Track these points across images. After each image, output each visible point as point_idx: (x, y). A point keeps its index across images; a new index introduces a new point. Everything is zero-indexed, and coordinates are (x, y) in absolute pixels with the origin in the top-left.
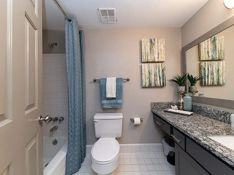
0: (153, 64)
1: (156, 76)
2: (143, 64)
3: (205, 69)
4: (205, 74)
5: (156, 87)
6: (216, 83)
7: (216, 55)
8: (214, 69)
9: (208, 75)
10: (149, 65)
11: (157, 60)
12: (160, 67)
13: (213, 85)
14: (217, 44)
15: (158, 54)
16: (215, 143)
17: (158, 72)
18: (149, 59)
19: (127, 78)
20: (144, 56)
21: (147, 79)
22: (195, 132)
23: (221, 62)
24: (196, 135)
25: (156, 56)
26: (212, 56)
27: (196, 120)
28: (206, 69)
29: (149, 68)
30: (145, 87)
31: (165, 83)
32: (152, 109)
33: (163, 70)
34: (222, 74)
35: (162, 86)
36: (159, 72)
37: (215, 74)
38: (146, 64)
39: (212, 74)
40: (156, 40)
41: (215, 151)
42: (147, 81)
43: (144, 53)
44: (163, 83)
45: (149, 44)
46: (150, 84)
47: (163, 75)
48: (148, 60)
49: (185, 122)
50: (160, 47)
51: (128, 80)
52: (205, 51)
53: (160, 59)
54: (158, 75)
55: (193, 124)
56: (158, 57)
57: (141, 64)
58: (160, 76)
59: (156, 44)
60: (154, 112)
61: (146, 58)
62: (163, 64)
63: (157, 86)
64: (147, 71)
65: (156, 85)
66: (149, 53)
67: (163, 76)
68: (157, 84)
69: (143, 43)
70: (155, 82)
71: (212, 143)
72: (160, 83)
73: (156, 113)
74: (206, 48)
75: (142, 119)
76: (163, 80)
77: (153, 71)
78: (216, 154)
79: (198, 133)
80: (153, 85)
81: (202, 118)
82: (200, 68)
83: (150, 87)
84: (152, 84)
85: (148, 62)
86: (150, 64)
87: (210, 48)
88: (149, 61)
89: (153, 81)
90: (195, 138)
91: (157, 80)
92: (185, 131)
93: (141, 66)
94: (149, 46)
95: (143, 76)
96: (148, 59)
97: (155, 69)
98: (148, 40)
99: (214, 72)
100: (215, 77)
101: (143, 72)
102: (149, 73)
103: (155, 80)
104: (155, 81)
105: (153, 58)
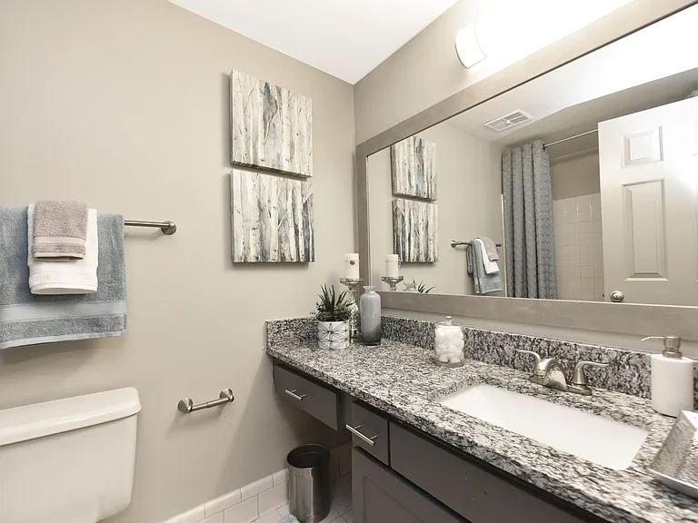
0: (275, 179)
1: (284, 222)
2: (237, 172)
3: (403, 218)
4: (403, 232)
5: (283, 263)
6: (422, 258)
7: (423, 187)
8: (420, 221)
9: (409, 234)
10: (260, 180)
11: (286, 168)
12: (298, 192)
13: (418, 263)
14: (424, 159)
15: (292, 146)
16: (465, 420)
17: (290, 211)
18: (261, 156)
19: (162, 220)
20: (242, 138)
21: (252, 232)
22: (411, 398)
23: (431, 205)
24: (417, 408)
25: (285, 153)
26: (417, 186)
27: (400, 361)
28: (407, 219)
29: (260, 189)
30: (244, 265)
31: (313, 250)
32: (269, 344)
33: (305, 205)
34: (433, 235)
35: (302, 260)
36: (293, 210)
37: (422, 233)
38: (249, 175)
39: (417, 232)
40: (284, 93)
41: (476, 445)
42: (253, 239)
43: (243, 130)
44: (307, 251)
45: (259, 99)
46: (264, 253)
47: (306, 224)
48: (255, 161)
49: (377, 374)
50: (296, 124)
51: (167, 230)
52: (404, 170)
53: (297, 166)
54: (291, 220)
55: (398, 375)
56: (291, 158)
57: (228, 170)
58: (296, 226)
59: (285, 107)
60: (277, 356)
61: (248, 151)
62: (307, 183)
63: (288, 260)
64: (251, 200)
65: (283, 257)
66: (261, 134)
67: (307, 226)
68: (287, 255)
69: (236, 89)
70: (280, 247)
71: (459, 422)
72: (298, 249)
73: (283, 359)
74: (406, 162)
75: (230, 391)
76: (307, 239)
77: (274, 203)
78: (478, 453)
79: (419, 399)
80: (273, 257)
81: (410, 352)
82: (395, 215)
83: (262, 263)
84: (272, 252)
85: (254, 168)
86: (263, 176)
87: (413, 164)
88: (261, 164)
89: (273, 243)
90: (417, 419)
91: (287, 237)
92: (386, 404)
93: (229, 179)
94: (261, 109)
95: (237, 218)
96: (256, 154)
97: (283, 200)
98: (259, 87)
99: (421, 228)
100: (421, 242)
101: (237, 203)
102: (261, 210)
103: (280, 239)
104: (280, 242)
105: (273, 156)
